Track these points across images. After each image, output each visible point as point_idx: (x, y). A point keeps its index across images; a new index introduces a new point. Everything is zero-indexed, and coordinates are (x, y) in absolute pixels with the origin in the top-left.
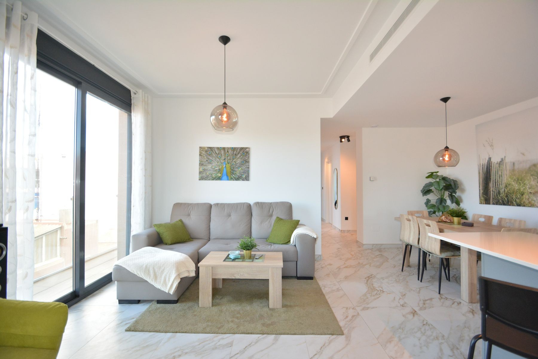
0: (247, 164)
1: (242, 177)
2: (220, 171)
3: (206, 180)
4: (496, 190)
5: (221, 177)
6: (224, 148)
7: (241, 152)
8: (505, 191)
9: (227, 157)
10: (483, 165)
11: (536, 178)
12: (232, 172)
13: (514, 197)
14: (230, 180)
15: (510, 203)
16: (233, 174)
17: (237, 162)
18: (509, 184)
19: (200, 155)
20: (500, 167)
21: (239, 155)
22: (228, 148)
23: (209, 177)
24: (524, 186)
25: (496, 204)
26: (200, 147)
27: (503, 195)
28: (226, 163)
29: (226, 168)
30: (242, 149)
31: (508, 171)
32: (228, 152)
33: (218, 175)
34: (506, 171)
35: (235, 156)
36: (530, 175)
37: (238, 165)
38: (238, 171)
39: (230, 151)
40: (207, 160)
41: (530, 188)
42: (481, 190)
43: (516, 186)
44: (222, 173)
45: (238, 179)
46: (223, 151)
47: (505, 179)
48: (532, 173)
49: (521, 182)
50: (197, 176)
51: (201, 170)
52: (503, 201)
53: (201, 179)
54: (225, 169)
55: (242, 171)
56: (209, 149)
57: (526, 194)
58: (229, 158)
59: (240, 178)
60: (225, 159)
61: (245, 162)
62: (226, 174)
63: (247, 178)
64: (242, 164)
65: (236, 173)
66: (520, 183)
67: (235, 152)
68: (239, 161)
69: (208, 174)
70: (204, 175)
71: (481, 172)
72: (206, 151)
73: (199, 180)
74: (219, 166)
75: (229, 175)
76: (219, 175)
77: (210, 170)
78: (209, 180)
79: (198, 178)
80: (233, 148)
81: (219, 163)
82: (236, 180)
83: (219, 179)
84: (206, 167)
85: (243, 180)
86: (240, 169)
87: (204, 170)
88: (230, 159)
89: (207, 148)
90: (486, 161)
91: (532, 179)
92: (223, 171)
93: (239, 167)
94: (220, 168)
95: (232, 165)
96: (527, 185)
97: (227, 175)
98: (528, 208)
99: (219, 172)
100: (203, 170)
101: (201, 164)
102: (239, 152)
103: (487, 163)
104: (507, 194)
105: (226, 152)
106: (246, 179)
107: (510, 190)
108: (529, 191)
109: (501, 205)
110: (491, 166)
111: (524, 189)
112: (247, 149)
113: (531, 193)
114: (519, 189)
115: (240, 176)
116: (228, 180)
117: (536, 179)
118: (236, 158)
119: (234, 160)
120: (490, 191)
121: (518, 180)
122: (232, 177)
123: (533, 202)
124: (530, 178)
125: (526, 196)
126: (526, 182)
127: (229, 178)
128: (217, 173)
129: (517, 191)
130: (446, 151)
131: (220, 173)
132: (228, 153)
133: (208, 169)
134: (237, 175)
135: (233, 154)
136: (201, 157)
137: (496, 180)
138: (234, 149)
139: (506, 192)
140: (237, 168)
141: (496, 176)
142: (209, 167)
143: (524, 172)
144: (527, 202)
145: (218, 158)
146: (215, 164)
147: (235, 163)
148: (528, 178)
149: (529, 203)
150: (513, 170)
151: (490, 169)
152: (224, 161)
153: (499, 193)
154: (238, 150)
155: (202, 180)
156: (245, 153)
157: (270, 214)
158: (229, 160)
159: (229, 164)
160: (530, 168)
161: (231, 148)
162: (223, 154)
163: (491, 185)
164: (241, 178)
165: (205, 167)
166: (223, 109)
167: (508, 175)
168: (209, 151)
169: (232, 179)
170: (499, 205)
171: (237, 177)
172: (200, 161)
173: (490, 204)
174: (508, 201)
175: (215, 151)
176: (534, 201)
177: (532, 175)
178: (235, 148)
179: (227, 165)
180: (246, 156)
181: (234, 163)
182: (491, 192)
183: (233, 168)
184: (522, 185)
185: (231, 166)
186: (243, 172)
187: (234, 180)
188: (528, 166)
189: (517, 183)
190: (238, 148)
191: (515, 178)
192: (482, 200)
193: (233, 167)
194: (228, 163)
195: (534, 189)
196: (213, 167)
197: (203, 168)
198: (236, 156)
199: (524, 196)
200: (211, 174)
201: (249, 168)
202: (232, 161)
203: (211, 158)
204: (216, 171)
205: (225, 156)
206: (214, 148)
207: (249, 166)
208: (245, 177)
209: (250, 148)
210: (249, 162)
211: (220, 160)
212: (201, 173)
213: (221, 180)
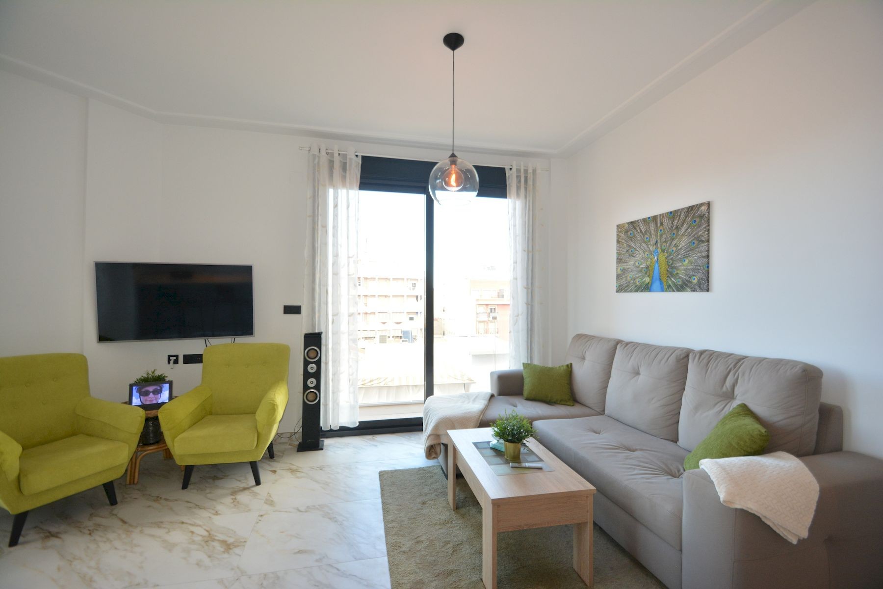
0: (703, 247)
1: (691, 282)
2: (648, 270)
3: (625, 291)
5: (650, 285)
6: (655, 218)
7: (688, 219)
9: (661, 236)
12: (671, 270)
14: (667, 291)
16: (673, 275)
17: (681, 246)
19: (618, 242)
21: (685, 227)
22: (662, 215)
23: (631, 285)
26: (617, 226)
28: (659, 250)
29: (659, 261)
30: (690, 209)
32: (662, 224)
33: (645, 280)
35: (675, 232)
37: (682, 252)
38: (683, 267)
39: (666, 222)
40: (627, 251)
44: (651, 276)
46: (653, 226)
50: (613, 284)
51: (619, 272)
53: (621, 289)
54: (657, 265)
55: (691, 267)
56: (631, 227)
58: (664, 237)
59: (686, 285)
60: (657, 242)
61: (696, 242)
62: (658, 278)
63: (704, 285)
64: (691, 250)
65: (677, 274)
67: (676, 222)
68: (683, 242)
69: (629, 279)
70: (623, 281)
72: (626, 232)
73: (617, 292)
74: (646, 259)
75: (664, 278)
76: (647, 280)
77: (633, 271)
78: (631, 291)
79: (615, 289)
80: (671, 213)
81: (646, 253)
82: (678, 290)
83: (647, 288)
84: (625, 264)
85: (694, 290)
86: (687, 261)
87: (624, 271)
88: (665, 242)
89: (627, 225)
92: (654, 269)
93: (685, 257)
94: (648, 263)
95: (671, 255)
97: (660, 280)
99: (646, 273)
101: (619, 260)
102: (685, 220)
105: (659, 225)
106: (700, 287)
112: (705, 208)
115: (687, 280)
116: (662, 290)
118: (678, 235)
119: (674, 242)
122: (670, 282)
127: (665, 287)
128: (644, 277)
131: (649, 276)
132: (661, 228)
133: (628, 268)
134: (680, 278)
135: (672, 227)
136: (619, 245)
138: (673, 215)
140: (680, 260)
142: (631, 263)
145: (645, 242)
146: (640, 254)
147: (677, 248)
152: (655, 247)
154: (683, 216)
155: (620, 292)
156: (698, 220)
158: (664, 244)
159: (664, 252)
161: (668, 213)
162: (653, 232)
164: (689, 284)
165: (625, 266)
168: (630, 230)
169: (669, 288)
171: (680, 283)
172: (617, 253)
175: (640, 229)
178: (676, 211)
179: (661, 256)
180: (699, 226)
181: (674, 249)
183: (671, 262)
185: (668, 256)
186: (693, 270)
187: (674, 291)
190: (682, 209)
193: (672, 259)
194: (663, 251)
196: (637, 264)
197: (622, 268)
198: (678, 232)
200: (634, 280)
201: (708, 256)
202: (670, 245)
203: (633, 245)
204: (641, 271)
205: (657, 236)
206: (638, 221)
207: (708, 251)
208: (699, 281)
209: (709, 204)
210: (708, 241)
211: (647, 245)
212: (618, 277)
213: (650, 291)
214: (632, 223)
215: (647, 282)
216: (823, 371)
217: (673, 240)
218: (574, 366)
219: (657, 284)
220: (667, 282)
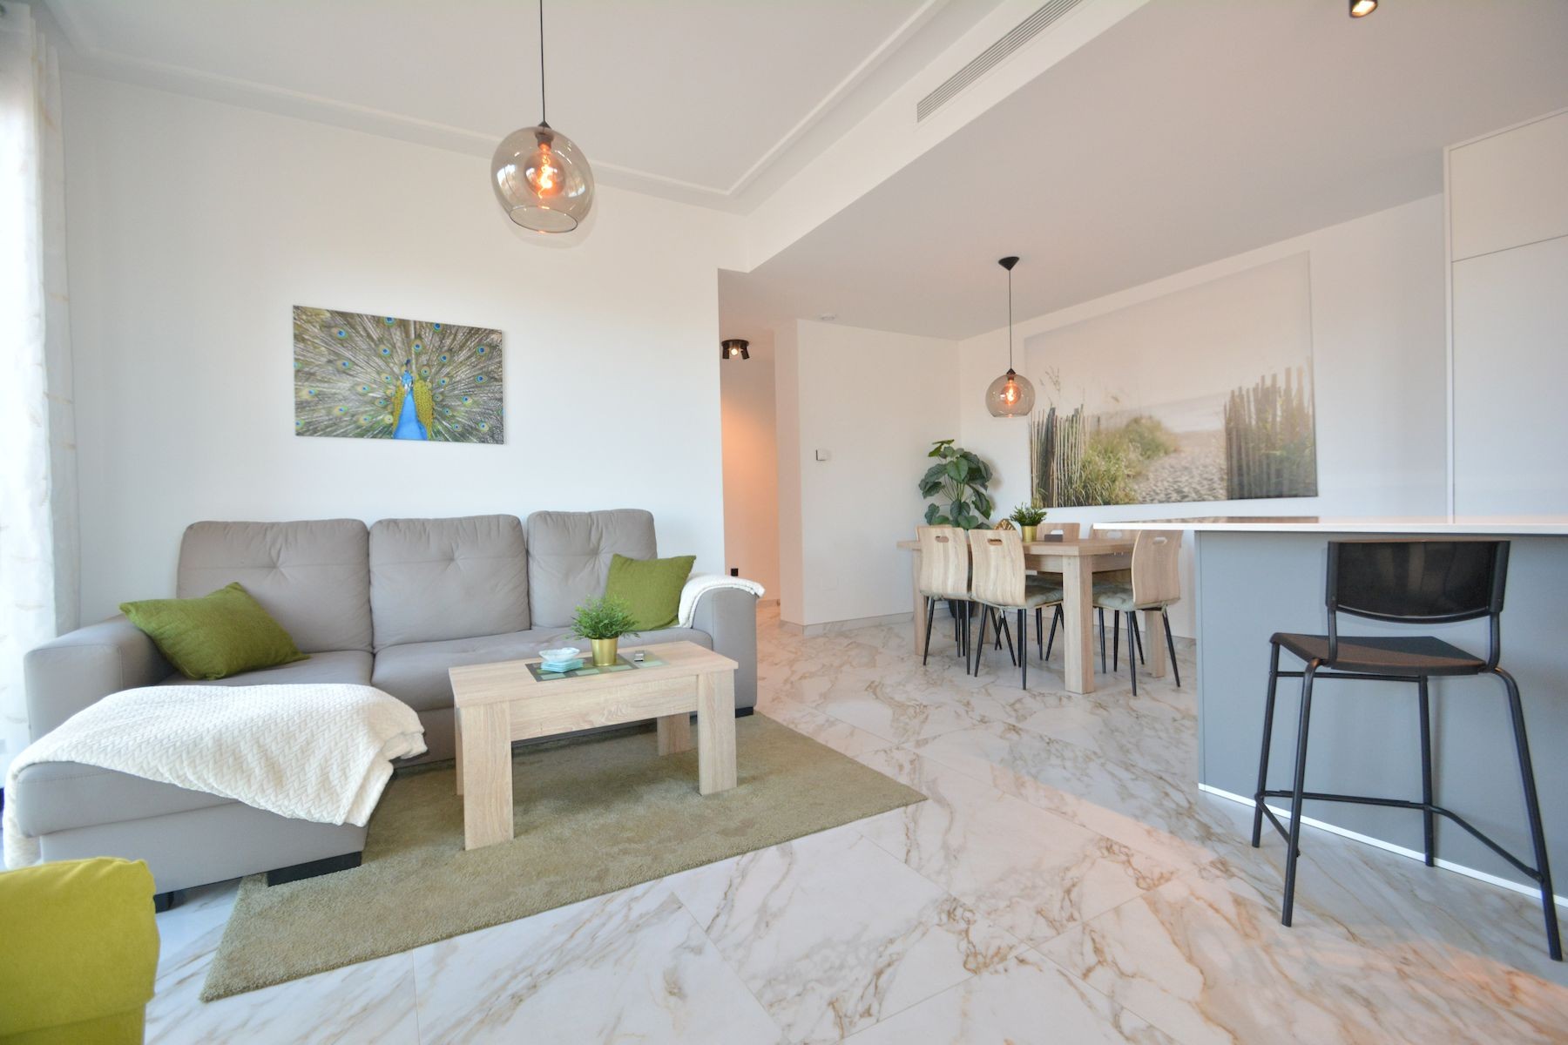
0: (495, 386)
1: (477, 430)
2: (389, 403)
3: (328, 434)
4: (1064, 475)
5: (394, 427)
6: (403, 324)
7: (472, 344)
8: (1081, 476)
9: (418, 355)
10: (1038, 425)
11: (1139, 445)
12: (440, 409)
13: (1098, 487)
14: (432, 439)
15: (1090, 501)
16: (444, 418)
17: (458, 378)
18: (1089, 462)
19: (298, 338)
20: (1072, 427)
21: (464, 354)
22: (420, 325)
23: (343, 424)
24: (1116, 463)
25: (1065, 506)
26: (296, 308)
27: (1077, 485)
28: (415, 375)
29: (415, 394)
30: (473, 332)
31: (1087, 435)
32: (418, 336)
33: (382, 420)
34: (1085, 435)
35: (447, 355)
36: (1127, 440)
37: (461, 386)
38: (463, 410)
39: (428, 336)
40: (330, 362)
41: (1127, 467)
42: (1035, 479)
43: (1102, 465)
44: (397, 413)
45: (462, 436)
46: (398, 333)
47: (1083, 451)
48: (1131, 437)
49: (1111, 455)
51: (305, 397)
52: (1077, 498)
53: (308, 429)
54: (410, 398)
55: (478, 410)
56: (339, 320)
57: (1120, 479)
58: (424, 359)
59: (471, 434)
60: (408, 362)
61: (485, 379)
62: (413, 417)
63: (496, 435)
64: (477, 387)
65: (453, 416)
66: (1109, 458)
67: (448, 342)
68: (463, 374)
69: (336, 412)
70: (320, 415)
71: (1035, 439)
72: (326, 326)
73: (298, 434)
74: (386, 385)
75: (427, 420)
76: (388, 419)
77: (345, 399)
78: (345, 435)
79: (292, 428)
80: (438, 325)
81: (384, 376)
82: (456, 439)
83: (389, 432)
84: (326, 385)
85: (483, 441)
86: (470, 401)
87: (320, 396)
88: (428, 365)
89: (328, 315)
90: (1046, 416)
91: (1132, 449)
92: (403, 404)
93: (466, 395)
94: (388, 392)
95: (439, 386)
96: (1122, 461)
97: (418, 422)
98: (1125, 506)
99: (385, 407)
100: (317, 395)
101: (303, 374)
102: (464, 344)
103: (1048, 420)
104: (1085, 482)
105: (413, 336)
106: (492, 437)
107: (1090, 474)
108: (1126, 472)
109: (1074, 505)
110: (1056, 427)
111: (1117, 470)
112: (494, 336)
113: (1128, 476)
114: (1108, 471)
115: (472, 427)
116: (424, 438)
117: (1138, 448)
118: (451, 361)
119: (446, 370)
120: (1053, 479)
121: (1106, 452)
122: (440, 427)
123: (1133, 493)
124: (1128, 447)
125: (1119, 484)
126: (1121, 455)
127: (429, 433)
128: (378, 413)
129: (1104, 475)
130: (1009, 379)
131: (392, 413)
132: (418, 342)
133: (335, 394)
134: (458, 422)
135: (441, 347)
136: (301, 345)
137: (1064, 454)
138: (442, 330)
139: (1084, 478)
140: (458, 397)
141: (1064, 446)
142: (343, 385)
143: (1118, 436)
144: (1122, 494)
145: (380, 356)
146: (367, 374)
147: (451, 380)
148: (1125, 447)
149: (1126, 495)
150: (1098, 433)
151: (1052, 433)
152: (404, 368)
153: (1070, 481)
154: (460, 336)
155: (311, 435)
156: (487, 350)
157: (591, 546)
158: (426, 368)
159: (425, 381)
160: (1128, 426)
161: (431, 324)
162: (399, 344)
163: (1054, 466)
164: (474, 432)
165: (324, 387)
166: (539, 145)
167: (1087, 443)
168: (336, 326)
169: (437, 435)
170: (1071, 506)
171: (460, 429)
172: (296, 360)
173: (1052, 507)
174: (1088, 498)
175: (365, 329)
176: (1135, 491)
177: (1131, 441)
178: (448, 327)
179: (417, 385)
180: (490, 359)
181: (447, 380)
182: (1056, 481)
183: (441, 398)
184: (1113, 461)
185: (431, 390)
186: (482, 414)
187: (447, 440)
188: (1125, 423)
189: (1104, 458)
190: (459, 327)
191: (1100, 447)
192: (1036, 499)
193: (442, 393)
194: (425, 379)
195: (1134, 467)
196: (359, 389)
197: (315, 391)
198: (452, 356)
199: (1117, 483)
200: (353, 416)
201: (500, 400)
202: (438, 372)
203: (348, 354)
204: (370, 402)
205: (407, 352)
206: (359, 316)
207: (500, 392)
208: (491, 430)
209: (499, 332)
210: (500, 380)
211: (387, 364)
212: (302, 407)
213: (395, 437)
214: (341, 315)
215: (388, 422)
217: (441, 365)
219: (412, 428)
220: (433, 426)
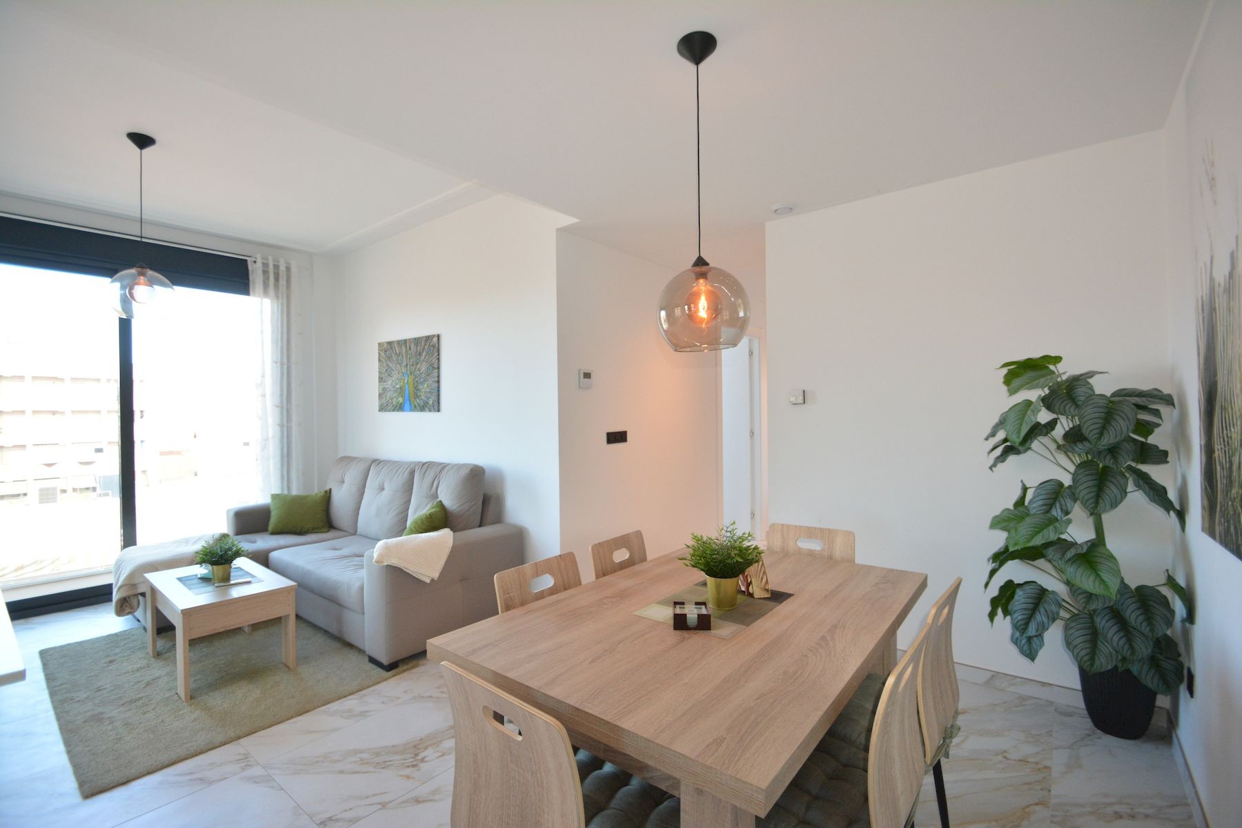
0: (436, 373)
1: (429, 404)
2: (401, 391)
3: (385, 411)
5: (403, 405)
6: (405, 342)
7: (426, 347)
9: (410, 359)
12: (416, 392)
14: (414, 411)
16: (417, 396)
17: (422, 371)
19: (380, 360)
21: (424, 354)
22: (409, 340)
23: (389, 404)
26: (379, 344)
28: (409, 372)
29: (409, 383)
30: (427, 338)
32: (410, 348)
33: (399, 401)
35: (418, 357)
37: (423, 376)
38: (424, 390)
39: (413, 347)
40: (386, 370)
44: (404, 395)
45: (422, 408)
46: (403, 349)
50: (376, 403)
51: (381, 392)
53: (382, 408)
54: (407, 386)
55: (429, 390)
56: (388, 347)
58: (412, 360)
59: (426, 406)
60: (407, 364)
61: (432, 368)
62: (408, 398)
63: (437, 406)
64: (428, 375)
65: (420, 396)
67: (418, 349)
68: (423, 368)
70: (384, 400)
72: (386, 351)
73: (379, 411)
74: (400, 380)
75: (412, 399)
76: (401, 400)
77: (390, 390)
78: (389, 411)
79: (377, 408)
80: (415, 339)
81: (400, 374)
82: (421, 411)
83: (401, 408)
84: (385, 383)
85: (431, 411)
86: (426, 385)
87: (384, 390)
88: (412, 365)
89: (386, 344)
92: (405, 390)
93: (425, 381)
94: (401, 384)
95: (416, 377)
97: (409, 400)
99: (400, 394)
101: (381, 380)
102: (424, 348)
105: (407, 349)
106: (434, 408)
112: (434, 339)
115: (426, 402)
116: (411, 410)
118: (420, 360)
119: (418, 367)
122: (416, 403)
127: (413, 407)
128: (398, 397)
131: (402, 397)
132: (409, 352)
133: (388, 388)
134: (422, 399)
135: (417, 352)
136: (380, 364)
138: (417, 341)
140: (422, 383)
142: (389, 383)
145: (399, 363)
146: (396, 375)
152: (406, 369)
154: (423, 343)
155: (382, 411)
156: (432, 349)
158: (412, 367)
161: (413, 339)
162: (404, 355)
165: (385, 385)
168: (388, 350)
169: (415, 409)
171: (422, 404)
172: (379, 371)
175: (395, 350)
178: (418, 339)
179: (410, 377)
180: (433, 354)
181: (418, 373)
183: (416, 384)
185: (414, 380)
186: (430, 392)
187: (418, 411)
190: (422, 337)
193: (417, 381)
194: (411, 374)
196: (393, 384)
197: (383, 387)
198: (420, 357)
200: (392, 399)
201: (438, 382)
202: (415, 368)
203: (390, 365)
204: (396, 391)
205: (407, 359)
206: (393, 342)
207: (439, 377)
208: (434, 403)
209: (438, 336)
210: (439, 368)
211: (401, 367)
212: (380, 396)
213: (403, 411)
214: (390, 343)
215: (401, 401)
216: (484, 467)
217: (417, 364)
218: (333, 491)
219: (407, 406)
220: (414, 403)
